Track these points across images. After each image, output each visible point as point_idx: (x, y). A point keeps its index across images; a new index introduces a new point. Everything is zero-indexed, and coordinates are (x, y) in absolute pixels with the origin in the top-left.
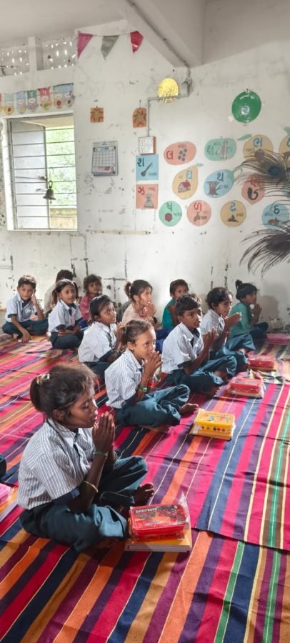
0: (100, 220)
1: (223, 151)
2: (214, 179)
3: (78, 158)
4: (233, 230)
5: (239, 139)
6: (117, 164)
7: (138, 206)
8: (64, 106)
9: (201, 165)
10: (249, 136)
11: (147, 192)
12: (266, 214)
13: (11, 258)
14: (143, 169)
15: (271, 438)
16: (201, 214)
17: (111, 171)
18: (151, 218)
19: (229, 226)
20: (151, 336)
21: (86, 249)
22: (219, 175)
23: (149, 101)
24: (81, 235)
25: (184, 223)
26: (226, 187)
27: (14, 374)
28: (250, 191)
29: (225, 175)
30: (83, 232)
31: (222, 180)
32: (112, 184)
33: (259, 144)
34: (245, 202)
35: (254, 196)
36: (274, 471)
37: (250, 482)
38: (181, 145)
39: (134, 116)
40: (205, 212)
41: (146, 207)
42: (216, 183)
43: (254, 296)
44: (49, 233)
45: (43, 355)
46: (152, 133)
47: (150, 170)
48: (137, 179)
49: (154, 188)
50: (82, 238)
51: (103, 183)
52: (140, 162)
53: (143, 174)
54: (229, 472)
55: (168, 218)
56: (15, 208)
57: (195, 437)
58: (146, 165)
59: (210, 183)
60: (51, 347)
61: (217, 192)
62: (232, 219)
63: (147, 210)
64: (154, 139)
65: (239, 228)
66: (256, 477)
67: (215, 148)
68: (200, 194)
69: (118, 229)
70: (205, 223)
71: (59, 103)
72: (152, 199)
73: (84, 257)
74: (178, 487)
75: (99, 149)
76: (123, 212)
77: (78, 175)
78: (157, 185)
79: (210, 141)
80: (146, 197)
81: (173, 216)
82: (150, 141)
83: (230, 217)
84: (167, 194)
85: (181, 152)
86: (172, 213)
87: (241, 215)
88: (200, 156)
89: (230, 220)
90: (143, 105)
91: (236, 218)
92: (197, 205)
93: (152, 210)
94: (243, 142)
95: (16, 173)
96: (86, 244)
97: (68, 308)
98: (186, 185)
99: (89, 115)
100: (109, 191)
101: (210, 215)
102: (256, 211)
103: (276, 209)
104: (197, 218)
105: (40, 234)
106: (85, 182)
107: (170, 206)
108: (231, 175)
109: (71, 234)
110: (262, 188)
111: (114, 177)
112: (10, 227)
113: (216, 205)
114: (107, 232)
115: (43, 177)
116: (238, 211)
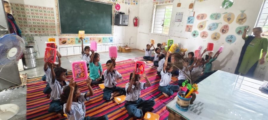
0: (175, 33)
1: (216, 17)
3: (172, 16)
5: (223, 14)
6: (182, 19)
7: (186, 31)
8: (171, 2)
9: (208, 21)
10: (227, 13)
11: (189, 27)
12: (227, 38)
14: (189, 20)
16: (205, 35)
17: (180, 21)
18: (189, 34)
19: (213, 40)
22: (213, 24)
23: (195, 1)
24: (169, 36)
25: (199, 37)
26: (215, 28)
28: (223, 30)
29: (215, 24)
31: (214, 26)
32: (180, 24)
33: (230, 16)
34: (221, 33)
35: (224, 32)
38: (202, 14)
39: (190, 5)
40: (206, 35)
41: (188, 31)
44: (161, 35)
45: (150, 67)
46: (194, 11)
47: (191, 21)
48: (187, 23)
49: (191, 26)
51: (177, 24)
52: (189, 18)
53: (189, 22)
55: (194, 35)
56: (154, 27)
58: (191, 19)
59: (210, 26)
61: (212, 29)
62: (215, 38)
63: (188, 32)
64: (194, 12)
65: (217, 41)
67: (213, 16)
68: (206, 29)
69: (179, 36)
70: (205, 38)
71: (169, 2)
72: (190, 29)
75: (178, 14)
76: (181, 32)
77: (171, 21)
78: (193, 25)
79: (212, 14)
80: (189, 29)
81: (196, 35)
82: (193, 13)
83: (214, 37)
84: (195, 28)
85: (202, 17)
86: (196, 34)
87: (218, 37)
88: (208, 18)
89: (214, 38)
90: (193, 2)
91: (216, 38)
92: (204, 33)
93: (190, 32)
94: (224, 15)
95: (156, 19)
98: (202, 26)
99: (177, 5)
100: (178, 26)
101: (208, 36)
102: (224, 37)
103: (232, 37)
104: (203, 36)
105: (159, 35)
106: (172, 23)
107: (195, 32)
108: (217, 25)
109: (166, 36)
110: (228, 30)
111: (181, 22)
112: (152, 32)
113: (210, 33)
114: (176, 37)
115: (163, 20)
116: (217, 36)
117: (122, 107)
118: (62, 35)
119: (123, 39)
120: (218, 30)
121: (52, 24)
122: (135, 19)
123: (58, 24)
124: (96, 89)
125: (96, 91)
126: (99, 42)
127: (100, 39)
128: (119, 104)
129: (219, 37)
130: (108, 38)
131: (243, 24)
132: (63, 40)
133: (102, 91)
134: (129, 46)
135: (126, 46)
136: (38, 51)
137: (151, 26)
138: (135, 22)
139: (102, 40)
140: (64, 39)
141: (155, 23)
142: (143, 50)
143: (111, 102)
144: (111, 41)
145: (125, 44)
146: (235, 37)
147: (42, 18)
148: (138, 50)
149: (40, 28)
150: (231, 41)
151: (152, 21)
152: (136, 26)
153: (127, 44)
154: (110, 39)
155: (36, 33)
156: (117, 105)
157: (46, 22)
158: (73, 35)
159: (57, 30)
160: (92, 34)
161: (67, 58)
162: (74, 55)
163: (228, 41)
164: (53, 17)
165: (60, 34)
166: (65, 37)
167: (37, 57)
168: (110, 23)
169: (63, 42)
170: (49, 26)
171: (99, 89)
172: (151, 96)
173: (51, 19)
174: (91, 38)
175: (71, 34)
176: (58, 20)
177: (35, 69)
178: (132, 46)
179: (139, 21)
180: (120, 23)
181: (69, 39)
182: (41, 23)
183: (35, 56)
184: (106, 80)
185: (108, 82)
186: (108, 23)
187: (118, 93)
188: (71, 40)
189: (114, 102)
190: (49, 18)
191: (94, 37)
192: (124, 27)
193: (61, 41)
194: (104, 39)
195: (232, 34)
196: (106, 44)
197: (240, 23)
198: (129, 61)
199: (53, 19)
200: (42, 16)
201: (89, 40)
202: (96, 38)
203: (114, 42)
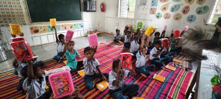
0: (140, 16)
2: (173, 7)
4: (177, 22)
6: (146, 2)
7: (150, 13)
9: (170, 3)
11: (153, 10)
12: (188, 18)
13: (118, 24)
14: (153, 4)
15: (175, 85)
16: (167, 17)
17: (145, 4)
18: (153, 16)
20: (146, 49)
21: (135, 23)
22: (175, 6)
24: (134, 19)
25: (162, 18)
26: (177, 9)
27: (114, 53)
28: (184, 11)
29: (177, 6)
30: (135, 19)
31: (176, 7)
32: (144, 7)
34: (182, 14)
35: (185, 12)
36: (173, 96)
37: (166, 97)
40: (169, 16)
41: (152, 14)
42: (174, 8)
44: (127, 19)
45: (122, 48)
47: (155, 4)
48: (151, 6)
49: (155, 9)
50: (135, 20)
51: (142, 7)
52: (153, 2)
53: (153, 5)
54: (160, 92)
55: (158, 17)
56: (120, 12)
59: (172, 8)
60: (124, 46)
61: (174, 11)
62: (177, 19)
63: (153, 14)
65: (179, 21)
66: (168, 96)
68: (168, 11)
69: (144, 19)
70: (168, 19)
74: (146, 93)
76: (146, 15)
77: (136, 5)
78: (156, 8)
80: (153, 11)
81: (159, 17)
84: (159, 10)
89: (176, 19)
91: (178, 18)
92: (167, 14)
93: (154, 15)
95: (122, 4)
98: (165, 8)
100: (143, 9)
101: (170, 17)
102: (185, 17)
103: (192, 16)
104: (166, 17)
105: (125, 18)
106: (137, 7)
107: (159, 14)
108: (179, 6)
109: (132, 19)
110: (189, 10)
111: (145, 6)
112: (119, 16)
113: (172, 14)
114: (141, 19)
115: (128, 5)
116: (179, 16)
117: (107, 94)
118: (33, 24)
119: (93, 25)
120: (180, 11)
121: (19, 13)
122: (102, 5)
123: (26, 12)
124: (76, 77)
125: (76, 79)
126: (71, 28)
127: (71, 26)
128: (102, 91)
129: (180, 17)
130: (79, 24)
131: (202, 4)
132: (34, 29)
133: (82, 79)
134: (98, 30)
135: (96, 31)
136: (7, 42)
137: (117, 11)
138: (102, 8)
139: (73, 26)
140: (36, 27)
141: (121, 8)
142: (111, 33)
143: (94, 90)
144: (82, 27)
145: (95, 29)
146: (195, 16)
147: (7, 7)
148: (107, 33)
149: (5, 18)
150: (191, 20)
151: (118, 6)
152: (103, 12)
153: (96, 29)
154: (81, 25)
155: (2, 24)
156: (101, 93)
157: (12, 11)
158: (45, 23)
159: (27, 19)
160: (63, 21)
161: (42, 47)
162: (48, 43)
163: (189, 20)
164: (19, 5)
165: (30, 23)
166: (37, 26)
167: (7, 49)
168: (79, 9)
169: (36, 31)
170: (16, 15)
171: (79, 76)
172: (131, 78)
173: (17, 8)
174: (62, 25)
175: (43, 23)
176: (25, 8)
177: (7, 62)
178: (101, 30)
179: (105, 6)
180: (88, 9)
181: (41, 28)
182: (6, 13)
183: (4, 49)
184: (87, 68)
185: (88, 70)
186: (78, 10)
187: (99, 80)
188: (43, 28)
189: (97, 90)
190: (15, 6)
191: (66, 24)
192: (93, 13)
193: (33, 31)
194: (75, 25)
195: (192, 14)
196: (78, 30)
197: (200, 4)
198: (101, 44)
199: (20, 8)
200: (6, 4)
201: (61, 27)
202: (67, 25)
203: (84, 28)
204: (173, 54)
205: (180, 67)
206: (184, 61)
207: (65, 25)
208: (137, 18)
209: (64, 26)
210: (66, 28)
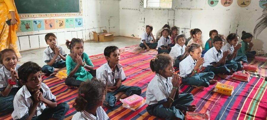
0: (182, 4)
4: (243, 9)
12: (261, 2)
13: (144, 19)
15: (250, 98)
16: (228, 1)
18: (204, 3)
19: (241, 7)
20: (200, 50)
21: (174, 15)
24: (173, 10)
25: (219, 5)
36: (250, 110)
37: (238, 112)
43: (250, 39)
44: (160, 9)
50: (173, 11)
54: (229, 107)
55: (212, 3)
57: (215, 93)
62: (243, 4)
65: (246, 8)
66: (241, 111)
69: (189, 7)
70: (229, 5)
73: (173, 19)
74: (206, 109)
81: (214, 2)
83: (242, 3)
87: (248, 2)
89: (242, 4)
91: (245, 3)
96: (174, 13)
97: (166, 39)
101: (232, 2)
104: (225, 3)
105: (156, 9)
109: (169, 9)
112: (145, 6)
114: (184, 9)
119: (99, 21)
126: (60, 26)
127: (62, 22)
130: (75, 20)
134: (108, 31)
135: (105, 32)
139: (64, 23)
142: (132, 36)
144: (80, 24)
145: (102, 29)
153: (104, 29)
154: (78, 21)
160: (48, 14)
163: (264, 5)
174: (46, 21)
178: (113, 31)
191: (52, 18)
194: (67, 21)
196: (72, 29)
201: (43, 24)
202: (54, 19)
203: (84, 27)
204: (242, 58)
205: (257, 76)
206: (262, 69)
207: (50, 20)
208: (178, 7)
209: (49, 23)
210: (51, 26)
